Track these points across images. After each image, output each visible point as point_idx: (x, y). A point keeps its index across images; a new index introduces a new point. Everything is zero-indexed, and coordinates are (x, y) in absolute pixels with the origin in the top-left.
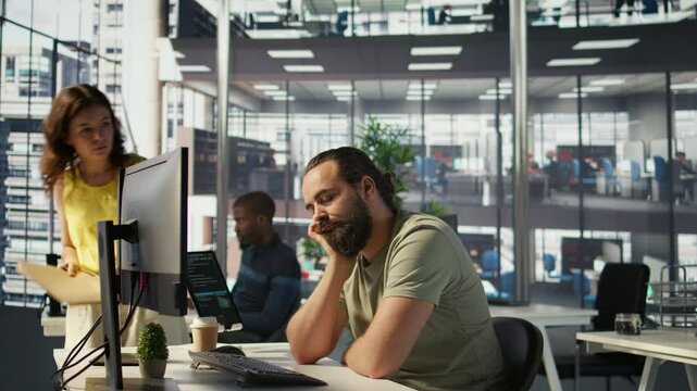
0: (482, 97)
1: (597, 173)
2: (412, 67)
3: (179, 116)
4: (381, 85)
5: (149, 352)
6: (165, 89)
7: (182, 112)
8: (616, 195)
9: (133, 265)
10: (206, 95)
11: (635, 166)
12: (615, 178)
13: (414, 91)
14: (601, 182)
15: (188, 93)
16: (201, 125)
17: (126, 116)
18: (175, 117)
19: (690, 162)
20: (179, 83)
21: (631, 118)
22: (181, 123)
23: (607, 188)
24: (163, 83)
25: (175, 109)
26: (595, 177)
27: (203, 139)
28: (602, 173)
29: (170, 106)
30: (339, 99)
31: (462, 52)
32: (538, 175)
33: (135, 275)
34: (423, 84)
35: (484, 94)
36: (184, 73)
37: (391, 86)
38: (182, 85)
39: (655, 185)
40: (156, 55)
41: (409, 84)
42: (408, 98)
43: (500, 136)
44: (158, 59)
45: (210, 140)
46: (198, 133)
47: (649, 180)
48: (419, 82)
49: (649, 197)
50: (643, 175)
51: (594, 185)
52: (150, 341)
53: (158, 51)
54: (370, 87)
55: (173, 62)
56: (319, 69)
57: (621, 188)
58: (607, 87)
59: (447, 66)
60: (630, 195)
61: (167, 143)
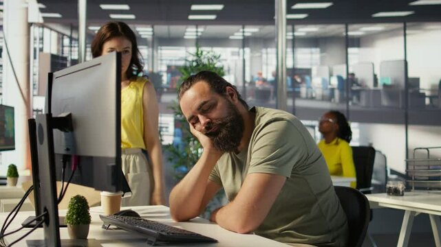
0: (231, 37)
1: (301, 85)
2: (191, 17)
3: (41, 46)
4: (169, 29)
5: (77, 218)
6: (32, 28)
7: (43, 43)
8: (312, 98)
9: (68, 149)
10: (58, 32)
11: (324, 81)
12: (311, 88)
13: (191, 32)
14: (303, 90)
15: (46, 31)
16: (55, 52)
17: (6, 44)
18: (38, 46)
19: (357, 79)
20: (41, 24)
21: (322, 52)
22: (41, 50)
23: (307, 94)
24: (30, 25)
25: (38, 41)
26: (299, 87)
27: (57, 61)
28: (304, 85)
29: (35, 39)
30: (143, 37)
31: (224, 9)
32: (267, 86)
33: (66, 158)
34: (197, 28)
35: (233, 35)
36: (44, 18)
37: (175, 29)
38: (42, 26)
39: (337, 93)
40: (26, 6)
41: (187, 28)
42: (186, 37)
43: (244, 61)
44: (27, 9)
45: (61, 61)
46: (53, 56)
47: (332, 90)
48: (194, 27)
49: (333, 100)
50: (329, 87)
51: (299, 93)
52: (78, 209)
53: (27, 3)
54: (162, 29)
55: (37, 10)
56: (132, 17)
57: (316, 94)
58: (308, 33)
59: (213, 17)
60: (320, 98)
61: (34, 63)
